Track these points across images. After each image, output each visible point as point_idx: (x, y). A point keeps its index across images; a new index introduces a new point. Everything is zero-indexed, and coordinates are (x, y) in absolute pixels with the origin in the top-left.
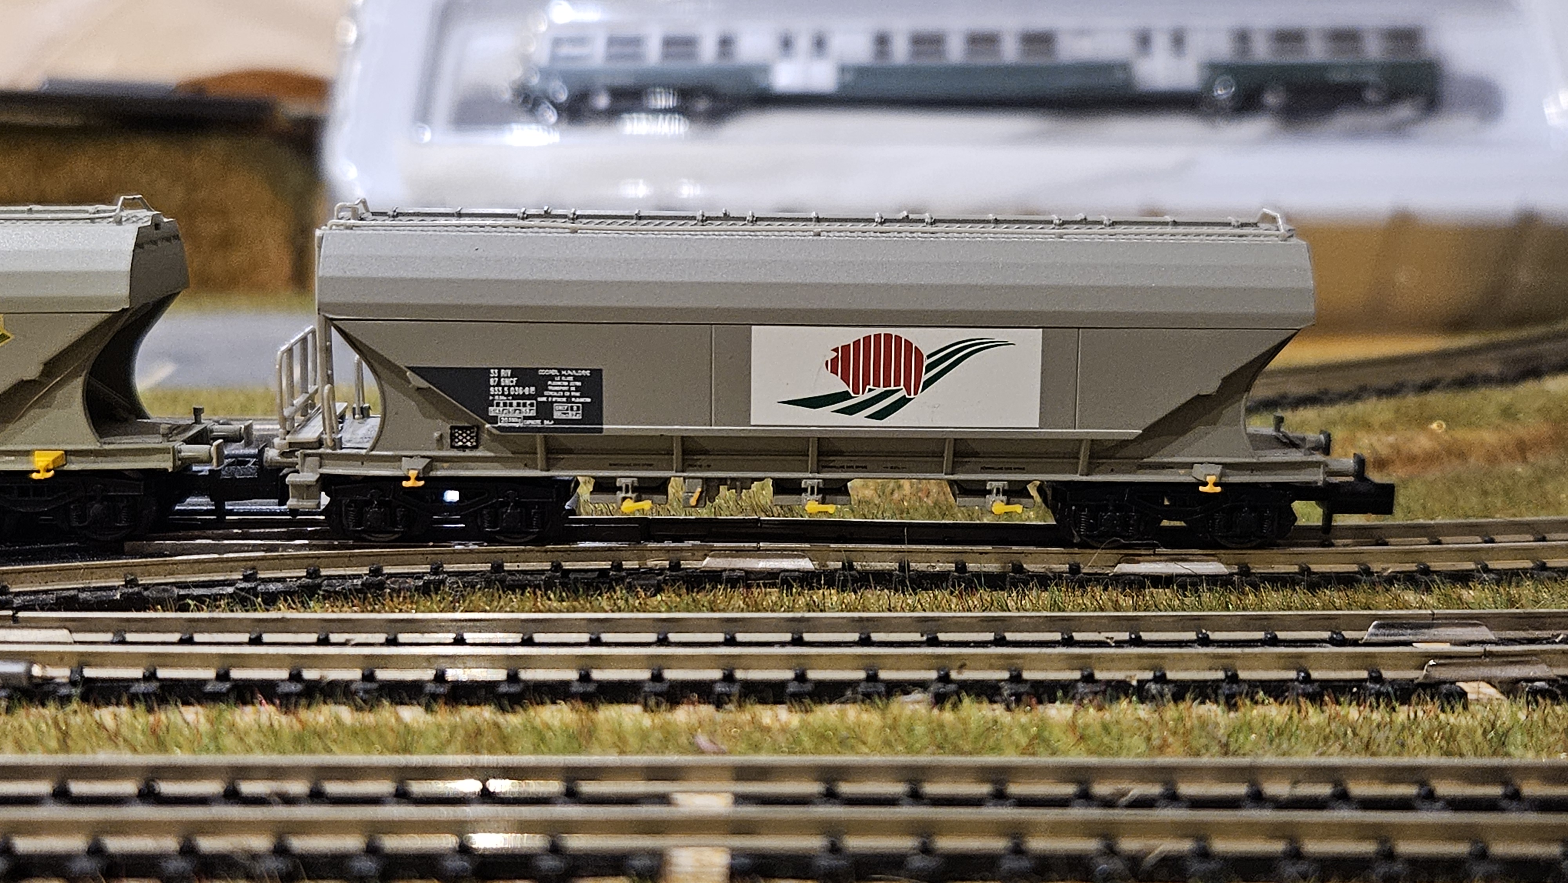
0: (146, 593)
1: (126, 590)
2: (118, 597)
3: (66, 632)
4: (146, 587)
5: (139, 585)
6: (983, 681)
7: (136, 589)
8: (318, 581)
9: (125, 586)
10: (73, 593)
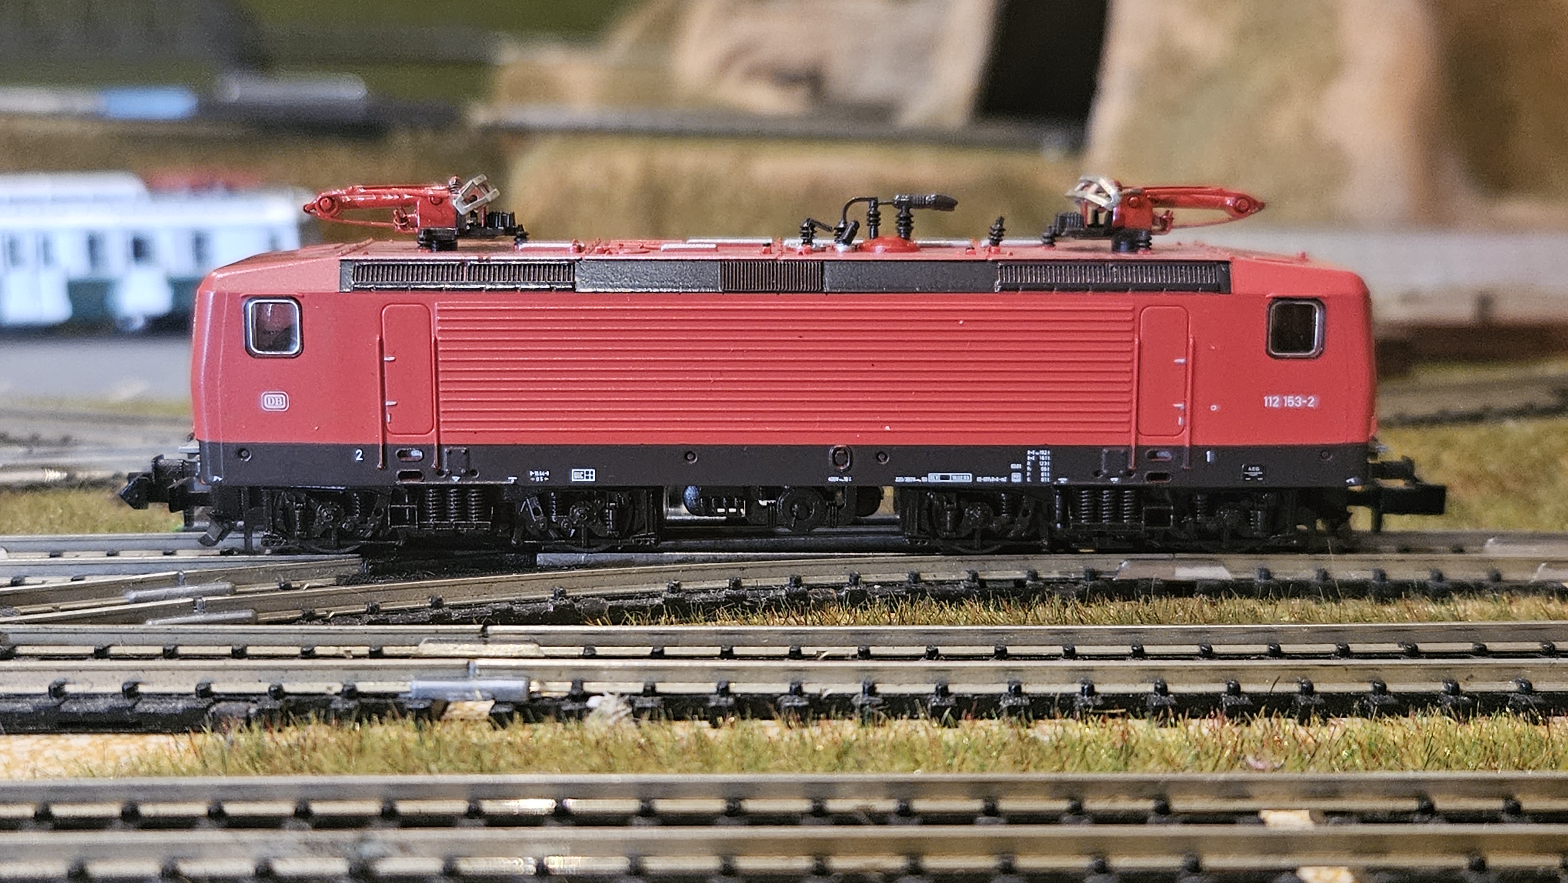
0: (576, 605)
1: (557, 603)
2: (552, 609)
3: (535, 646)
4: (576, 600)
5: (567, 598)
6: (1492, 692)
7: (568, 602)
8: (741, 592)
9: (554, 598)
10: (506, 606)
